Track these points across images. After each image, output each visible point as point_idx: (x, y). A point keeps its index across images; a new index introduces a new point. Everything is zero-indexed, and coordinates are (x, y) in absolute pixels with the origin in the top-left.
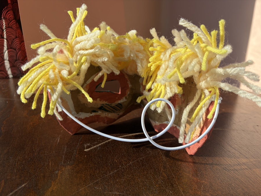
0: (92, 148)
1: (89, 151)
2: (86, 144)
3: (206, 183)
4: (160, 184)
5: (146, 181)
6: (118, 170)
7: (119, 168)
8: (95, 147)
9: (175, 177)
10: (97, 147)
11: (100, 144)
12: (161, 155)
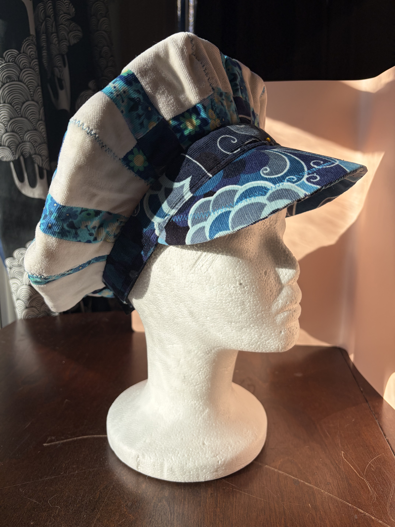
0: (52, 443)
1: (48, 446)
2: (52, 436)
3: (131, 517)
4: (82, 504)
5: (72, 497)
6: (56, 477)
7: (59, 474)
8: (58, 442)
9: (106, 502)
10: (59, 444)
11: (65, 441)
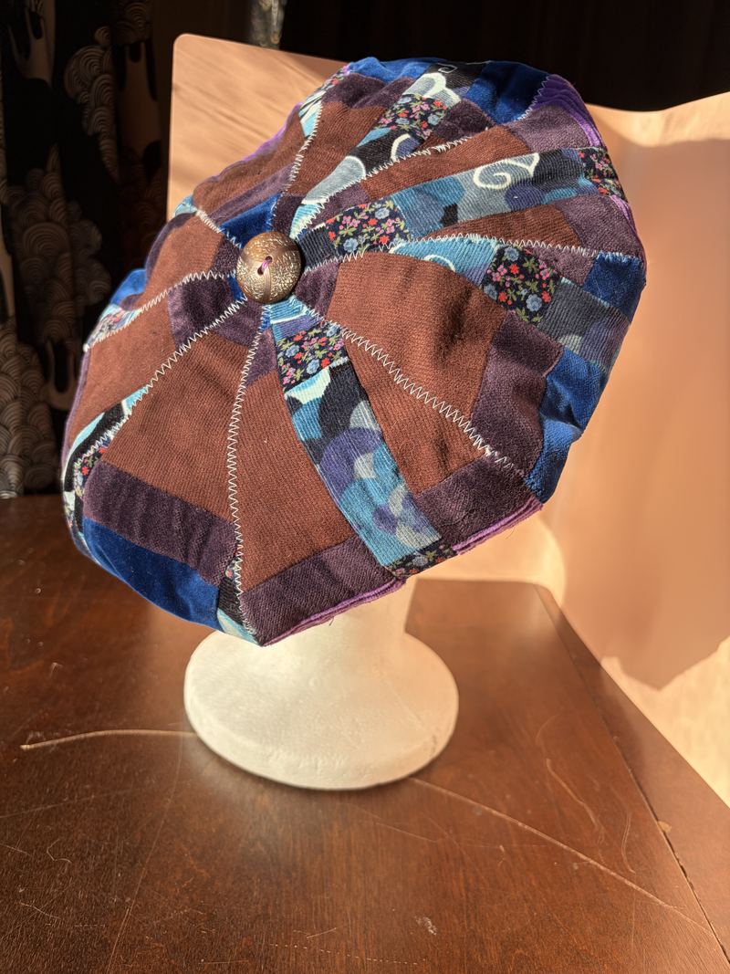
1: (30, 750)
2: (35, 731)
3: (204, 875)
4: (112, 854)
6: (55, 805)
7: (61, 801)
8: (49, 743)
9: (154, 849)
11: (63, 740)
12: (169, 796)
